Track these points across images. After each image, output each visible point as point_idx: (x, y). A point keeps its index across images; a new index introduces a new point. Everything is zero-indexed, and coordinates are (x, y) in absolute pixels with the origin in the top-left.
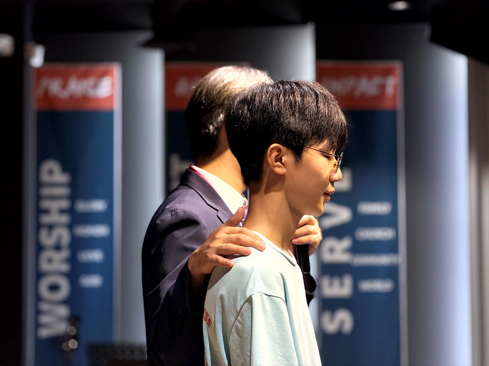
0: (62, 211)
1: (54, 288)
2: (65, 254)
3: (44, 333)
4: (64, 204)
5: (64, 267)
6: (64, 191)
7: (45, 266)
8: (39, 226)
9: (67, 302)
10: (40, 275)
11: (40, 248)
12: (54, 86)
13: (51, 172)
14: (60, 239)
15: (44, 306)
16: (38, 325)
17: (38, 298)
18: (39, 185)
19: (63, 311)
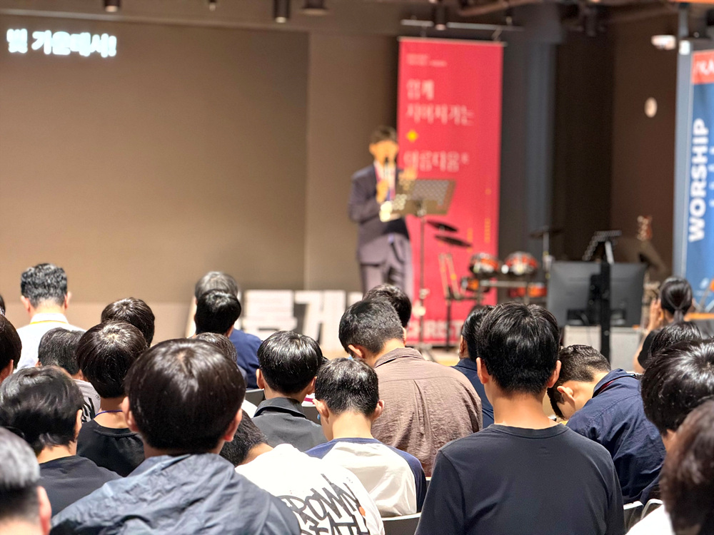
0: (704, 155)
1: (698, 208)
2: (703, 184)
3: (692, 238)
4: (704, 149)
5: (703, 193)
6: (704, 140)
7: (694, 193)
8: (692, 165)
9: (704, 217)
10: (691, 199)
11: (692, 180)
12: (702, 67)
13: (699, 127)
14: (701, 174)
15: (693, 220)
16: (689, 233)
17: (690, 215)
18: (693, 136)
19: (701, 223)
